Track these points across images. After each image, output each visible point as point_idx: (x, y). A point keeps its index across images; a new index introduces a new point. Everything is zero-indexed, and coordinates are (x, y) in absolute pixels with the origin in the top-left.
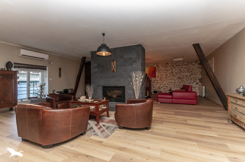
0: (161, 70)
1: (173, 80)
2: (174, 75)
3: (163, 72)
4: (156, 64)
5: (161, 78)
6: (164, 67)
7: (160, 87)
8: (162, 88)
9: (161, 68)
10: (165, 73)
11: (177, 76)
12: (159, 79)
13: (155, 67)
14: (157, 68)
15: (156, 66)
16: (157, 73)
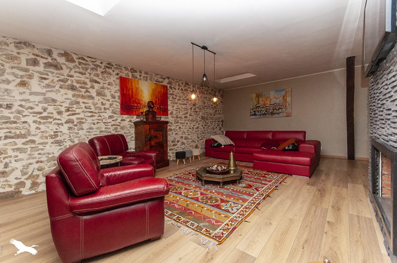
0: (178, 98)
1: (195, 122)
2: (197, 112)
3: (180, 102)
4: (168, 78)
5: (177, 117)
6: (182, 89)
7: (175, 142)
8: (178, 141)
9: (177, 90)
10: (184, 106)
11: (201, 113)
12: (173, 119)
13: (167, 86)
14: (170, 91)
15: (168, 84)
16: (169, 103)
